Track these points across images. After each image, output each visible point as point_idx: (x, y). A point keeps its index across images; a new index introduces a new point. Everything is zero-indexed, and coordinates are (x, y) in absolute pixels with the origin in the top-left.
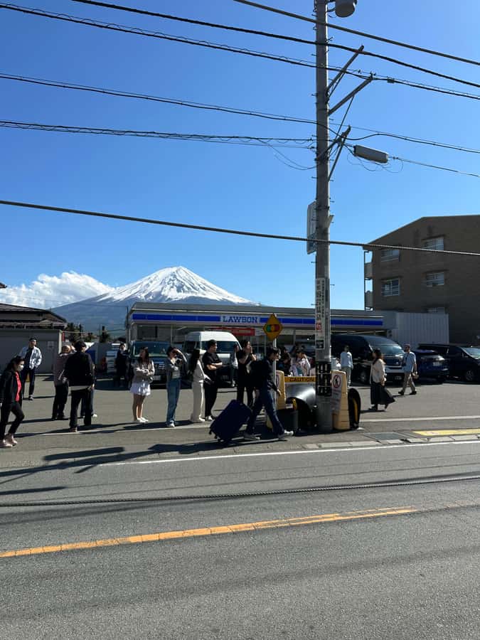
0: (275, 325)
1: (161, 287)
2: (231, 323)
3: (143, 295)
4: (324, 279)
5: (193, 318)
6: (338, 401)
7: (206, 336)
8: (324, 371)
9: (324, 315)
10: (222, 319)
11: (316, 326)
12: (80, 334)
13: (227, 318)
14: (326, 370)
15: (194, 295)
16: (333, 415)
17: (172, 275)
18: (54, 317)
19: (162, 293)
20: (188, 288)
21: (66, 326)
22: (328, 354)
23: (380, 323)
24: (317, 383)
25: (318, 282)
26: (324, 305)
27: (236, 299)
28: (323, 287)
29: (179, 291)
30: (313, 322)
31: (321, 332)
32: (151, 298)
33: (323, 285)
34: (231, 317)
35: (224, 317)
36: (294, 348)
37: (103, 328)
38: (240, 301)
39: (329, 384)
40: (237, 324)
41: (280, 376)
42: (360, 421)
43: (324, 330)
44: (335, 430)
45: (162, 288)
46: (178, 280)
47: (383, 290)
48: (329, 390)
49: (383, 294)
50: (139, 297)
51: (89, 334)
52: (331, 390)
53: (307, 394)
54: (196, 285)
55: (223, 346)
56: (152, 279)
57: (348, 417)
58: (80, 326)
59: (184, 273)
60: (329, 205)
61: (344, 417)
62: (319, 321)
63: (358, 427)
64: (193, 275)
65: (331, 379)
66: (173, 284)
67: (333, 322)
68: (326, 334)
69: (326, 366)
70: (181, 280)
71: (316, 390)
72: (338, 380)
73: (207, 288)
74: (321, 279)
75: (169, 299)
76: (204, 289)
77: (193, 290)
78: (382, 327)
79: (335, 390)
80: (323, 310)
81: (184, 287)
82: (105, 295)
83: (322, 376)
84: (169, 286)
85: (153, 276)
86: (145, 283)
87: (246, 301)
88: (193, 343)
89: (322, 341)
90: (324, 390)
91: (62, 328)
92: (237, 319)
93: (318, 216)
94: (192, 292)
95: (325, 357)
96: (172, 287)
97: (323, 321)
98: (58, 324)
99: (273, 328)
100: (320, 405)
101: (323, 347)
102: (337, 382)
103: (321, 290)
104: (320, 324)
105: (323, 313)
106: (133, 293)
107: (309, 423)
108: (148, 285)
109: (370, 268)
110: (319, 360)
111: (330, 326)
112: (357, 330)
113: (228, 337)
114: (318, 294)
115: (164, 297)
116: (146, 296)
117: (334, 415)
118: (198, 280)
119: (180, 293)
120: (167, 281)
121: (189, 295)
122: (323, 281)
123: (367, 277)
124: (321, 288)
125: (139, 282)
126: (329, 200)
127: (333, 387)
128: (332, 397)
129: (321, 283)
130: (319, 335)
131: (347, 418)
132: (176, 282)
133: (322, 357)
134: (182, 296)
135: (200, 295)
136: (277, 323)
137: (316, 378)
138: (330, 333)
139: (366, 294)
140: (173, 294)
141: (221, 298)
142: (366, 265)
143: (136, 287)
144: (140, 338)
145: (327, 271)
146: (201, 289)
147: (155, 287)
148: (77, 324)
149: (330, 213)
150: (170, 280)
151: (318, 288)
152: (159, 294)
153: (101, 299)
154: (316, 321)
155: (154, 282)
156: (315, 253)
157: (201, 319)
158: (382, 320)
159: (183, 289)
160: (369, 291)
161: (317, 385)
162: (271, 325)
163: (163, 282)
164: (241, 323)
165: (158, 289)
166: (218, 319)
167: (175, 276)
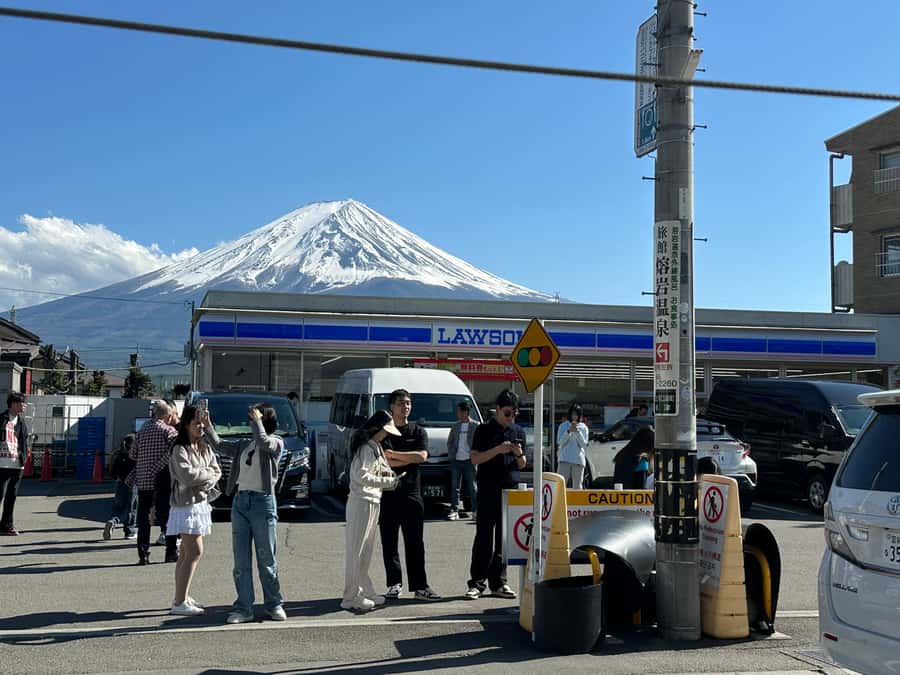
0: (540, 349)
1: (299, 252)
2: (459, 348)
3: (253, 275)
4: (677, 224)
5: (358, 334)
6: (717, 557)
7: (385, 380)
8: (677, 475)
9: (678, 321)
10: (436, 336)
11: (655, 352)
12: (71, 375)
13: (450, 333)
14: (682, 471)
15: (385, 274)
16: (703, 595)
17: (327, 222)
18: (10, 332)
19: (303, 270)
20: (370, 256)
21: (35, 352)
22: (687, 429)
23: (869, 349)
24: (657, 507)
25: (661, 233)
26: (677, 294)
27: (495, 286)
28: (675, 247)
29: (345, 263)
30: (647, 342)
31: (670, 367)
32: (273, 281)
33: (674, 238)
34: (459, 331)
35: (442, 330)
36: (634, 413)
37: (134, 358)
38: (505, 291)
39: (691, 510)
40: (475, 348)
41: (555, 486)
42: (778, 614)
43: (676, 364)
44: (709, 639)
45: (303, 257)
46: (343, 235)
47: (884, 259)
48: (692, 528)
49: (884, 270)
50: (243, 280)
51: (95, 373)
52: (697, 527)
53: (632, 538)
54: (389, 247)
55: (429, 407)
56: (275, 233)
57: (744, 603)
58: (72, 354)
59: (358, 216)
60: (692, 24)
61: (732, 603)
62: (664, 339)
63: (771, 631)
64: (383, 221)
65: (695, 496)
66: (331, 245)
67: (702, 344)
68: (684, 374)
69: (682, 463)
70: (353, 235)
71: (656, 527)
72: (717, 501)
73: (418, 255)
74: (669, 225)
75: (321, 283)
76: (411, 258)
77: (382, 260)
78: (875, 359)
79: (710, 529)
80: (674, 308)
81: (360, 254)
82: (155, 275)
83: (670, 489)
84: (319, 252)
85: (277, 226)
86: (258, 243)
87: (523, 291)
88: (353, 399)
89: (673, 393)
90: (676, 528)
91: (23, 359)
92: (477, 337)
93: (661, 54)
94: (379, 266)
95: (681, 438)
96: (328, 254)
97: (673, 338)
98: (14, 348)
99: (535, 357)
100: (664, 567)
101: (673, 410)
102: (713, 506)
103: (668, 255)
104: (666, 346)
105: (674, 317)
106: (225, 269)
107: (638, 618)
108: (266, 248)
109: (847, 201)
110: (665, 445)
111: (694, 354)
112: (809, 368)
113: (444, 382)
114: (661, 266)
115: (308, 279)
116: (260, 278)
117: (706, 596)
118: (397, 235)
119: (348, 271)
120: (315, 236)
121: (372, 274)
122: (675, 230)
123: (837, 226)
124: (669, 247)
125: (242, 241)
126: (692, 10)
127: (701, 518)
128: (700, 546)
129: (670, 234)
130: (662, 377)
131: (742, 606)
132: (337, 239)
133: (671, 438)
134: (355, 275)
135: (402, 275)
136: (546, 343)
137: (656, 495)
138: (694, 373)
139: (836, 272)
140: (329, 272)
141: (455, 281)
142: (835, 192)
143: (235, 253)
144: (218, 385)
145: (686, 201)
146: (401, 259)
147: (282, 255)
148: (63, 346)
149: (692, 45)
150: (324, 234)
151: (661, 247)
152: (294, 271)
153: (145, 286)
154: (657, 340)
155: (281, 241)
156: (655, 154)
157: (379, 334)
158: (872, 340)
159: (357, 260)
160: (844, 263)
161: (657, 512)
162: (529, 349)
163: (304, 241)
164: (487, 347)
165: (291, 260)
166: (424, 336)
167: (336, 226)
